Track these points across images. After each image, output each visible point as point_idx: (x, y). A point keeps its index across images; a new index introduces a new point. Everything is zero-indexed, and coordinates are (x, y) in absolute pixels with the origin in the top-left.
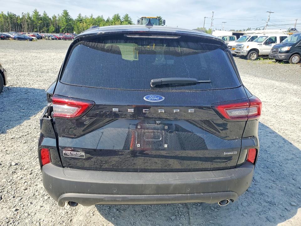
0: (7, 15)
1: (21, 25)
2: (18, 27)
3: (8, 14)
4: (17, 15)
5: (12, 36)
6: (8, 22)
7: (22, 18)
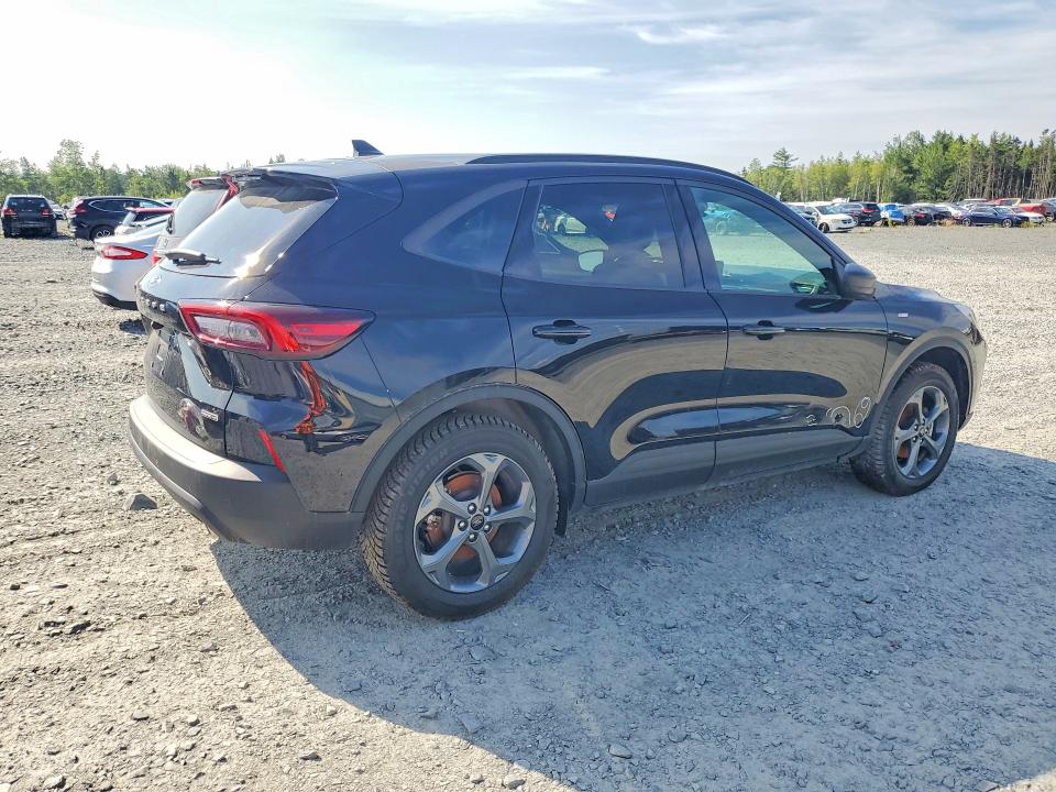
0: (987, 143)
1: (1029, 174)
2: (1014, 182)
3: (994, 141)
4: (1025, 139)
5: (954, 212)
6: (985, 167)
7: (1039, 151)
